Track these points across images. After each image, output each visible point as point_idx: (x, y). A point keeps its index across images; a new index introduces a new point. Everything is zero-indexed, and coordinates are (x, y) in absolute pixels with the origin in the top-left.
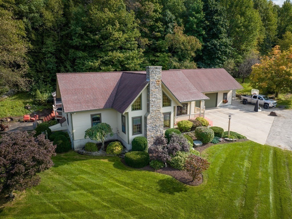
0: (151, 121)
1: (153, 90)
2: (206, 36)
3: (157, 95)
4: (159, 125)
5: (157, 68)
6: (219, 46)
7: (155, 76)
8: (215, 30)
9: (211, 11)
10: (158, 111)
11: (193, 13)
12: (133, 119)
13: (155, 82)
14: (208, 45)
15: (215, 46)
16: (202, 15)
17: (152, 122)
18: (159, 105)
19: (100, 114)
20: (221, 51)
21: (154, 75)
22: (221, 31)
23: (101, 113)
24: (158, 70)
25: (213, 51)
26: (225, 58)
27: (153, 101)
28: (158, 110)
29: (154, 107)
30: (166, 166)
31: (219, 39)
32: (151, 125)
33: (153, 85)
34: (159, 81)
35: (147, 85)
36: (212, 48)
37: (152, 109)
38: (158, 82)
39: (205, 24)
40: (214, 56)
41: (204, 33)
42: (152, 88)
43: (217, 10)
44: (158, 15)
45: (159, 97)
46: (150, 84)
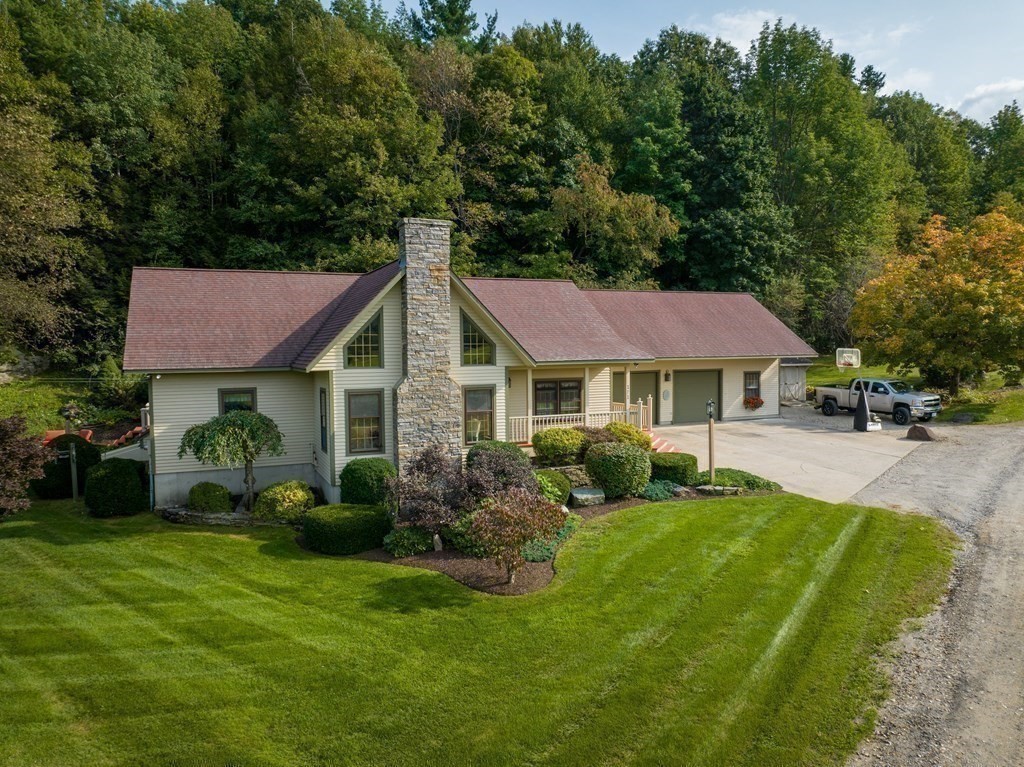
0: (413, 405)
1: (420, 298)
2: (697, 198)
3: (436, 315)
4: (447, 423)
5: (432, 225)
6: (740, 228)
7: (427, 251)
8: (726, 178)
9: (711, 120)
10: (441, 371)
11: (648, 124)
12: (351, 395)
13: (427, 272)
14: (701, 226)
15: (729, 230)
16: (678, 132)
17: (415, 410)
18: (443, 353)
19: (252, 392)
20: (751, 249)
21: (423, 247)
22: (746, 181)
23: (256, 388)
24: (436, 233)
25: (721, 246)
26: (767, 274)
27: (418, 334)
28: (439, 367)
29: (424, 356)
30: (439, 547)
31: (744, 208)
32: (412, 420)
33: (417, 280)
34: (439, 270)
35: (398, 277)
36: (718, 238)
37: (415, 363)
38: (436, 274)
39: (692, 158)
40: (727, 265)
41: (687, 186)
42: (414, 290)
43: (731, 117)
44: (526, 131)
45: (443, 324)
46: (408, 276)
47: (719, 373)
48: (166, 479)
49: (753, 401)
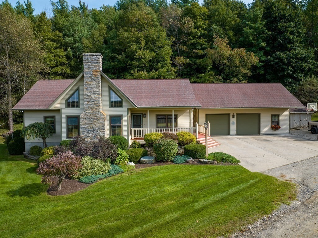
0: (86, 121)
1: (89, 82)
2: (268, 49)
3: (95, 88)
4: (99, 128)
5: (93, 56)
7: (91, 65)
8: (281, 40)
9: (276, 18)
10: (97, 109)
11: (247, 23)
12: (68, 118)
13: (91, 73)
14: (269, 59)
15: (281, 60)
16: (260, 24)
17: (87, 123)
18: (98, 102)
19: (54, 117)
20: (292, 67)
21: (90, 64)
22: (290, 40)
23: (55, 116)
24: (95, 58)
25: (278, 66)
26: (301, 76)
27: (88, 95)
28: (96, 107)
29: (90, 103)
31: (289, 51)
32: (86, 126)
33: (87, 76)
34: (96, 72)
35: (81, 75)
36: (277, 63)
37: (87, 106)
38: (95, 73)
39: (266, 34)
40: (281, 74)
41: (264, 44)
42: (87, 79)
43: (284, 15)
44: (199, 30)
45: (98, 92)
46: (84, 74)
47: (259, 115)
48: (28, 144)
49: (276, 127)
